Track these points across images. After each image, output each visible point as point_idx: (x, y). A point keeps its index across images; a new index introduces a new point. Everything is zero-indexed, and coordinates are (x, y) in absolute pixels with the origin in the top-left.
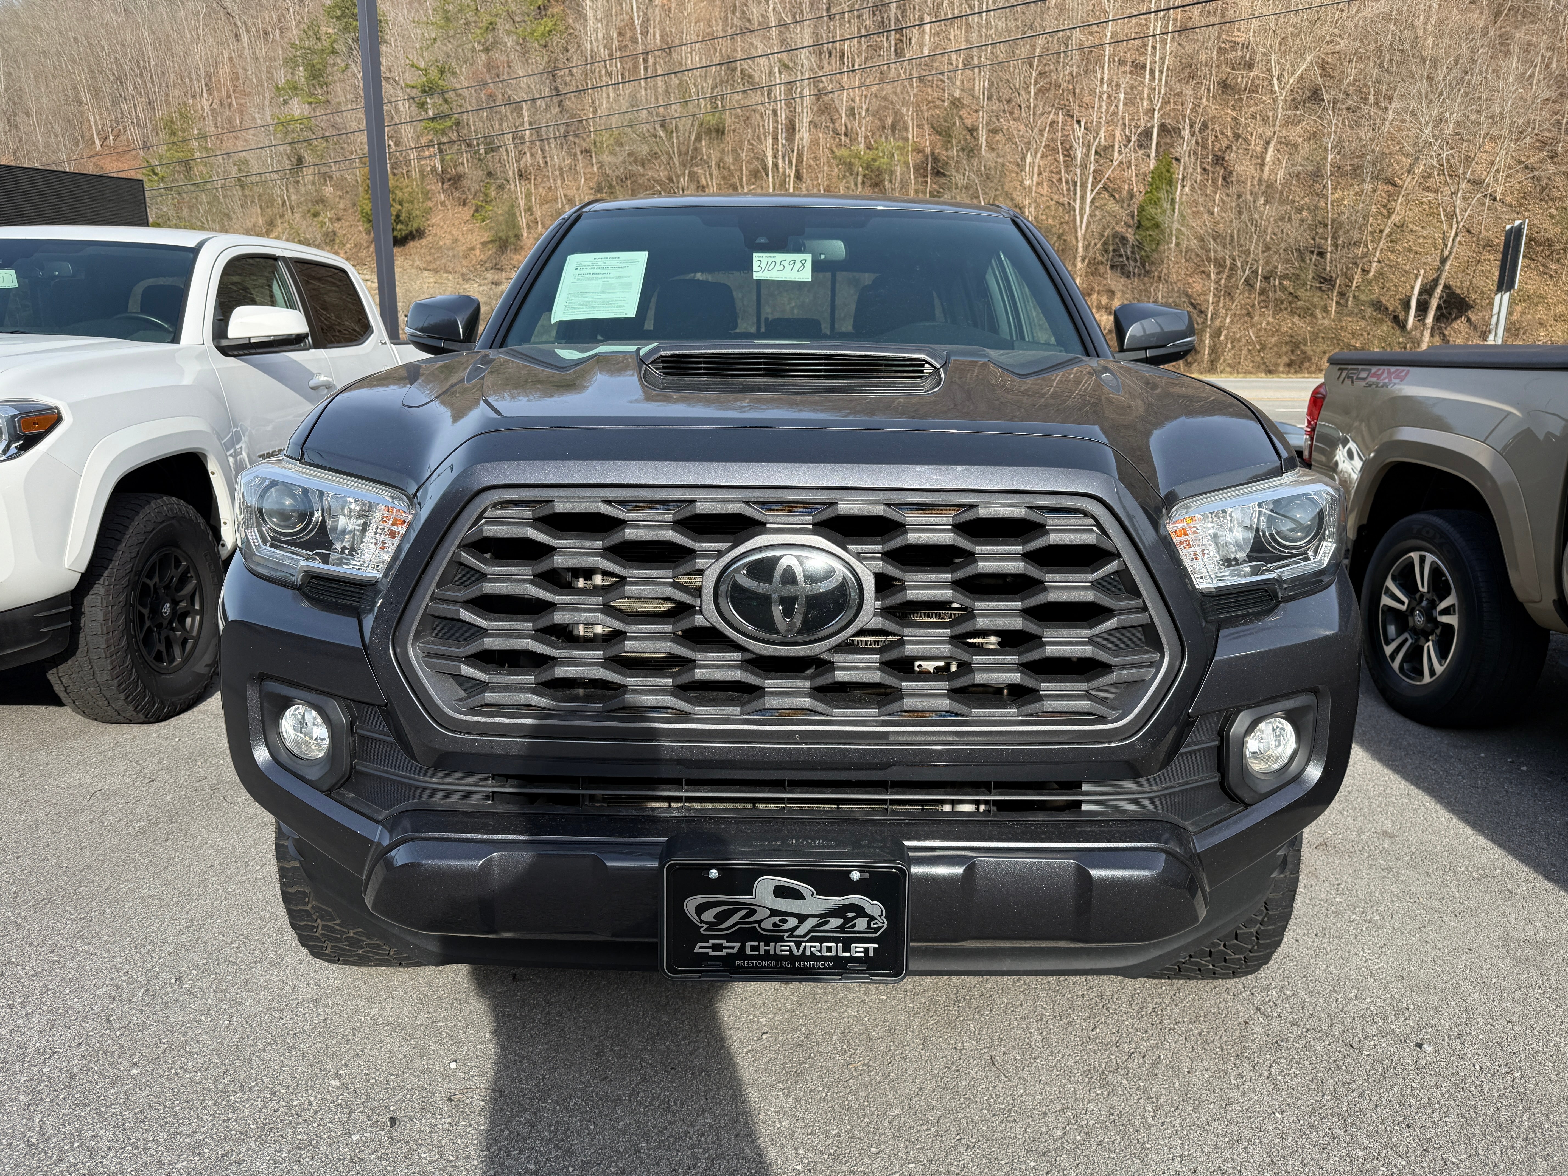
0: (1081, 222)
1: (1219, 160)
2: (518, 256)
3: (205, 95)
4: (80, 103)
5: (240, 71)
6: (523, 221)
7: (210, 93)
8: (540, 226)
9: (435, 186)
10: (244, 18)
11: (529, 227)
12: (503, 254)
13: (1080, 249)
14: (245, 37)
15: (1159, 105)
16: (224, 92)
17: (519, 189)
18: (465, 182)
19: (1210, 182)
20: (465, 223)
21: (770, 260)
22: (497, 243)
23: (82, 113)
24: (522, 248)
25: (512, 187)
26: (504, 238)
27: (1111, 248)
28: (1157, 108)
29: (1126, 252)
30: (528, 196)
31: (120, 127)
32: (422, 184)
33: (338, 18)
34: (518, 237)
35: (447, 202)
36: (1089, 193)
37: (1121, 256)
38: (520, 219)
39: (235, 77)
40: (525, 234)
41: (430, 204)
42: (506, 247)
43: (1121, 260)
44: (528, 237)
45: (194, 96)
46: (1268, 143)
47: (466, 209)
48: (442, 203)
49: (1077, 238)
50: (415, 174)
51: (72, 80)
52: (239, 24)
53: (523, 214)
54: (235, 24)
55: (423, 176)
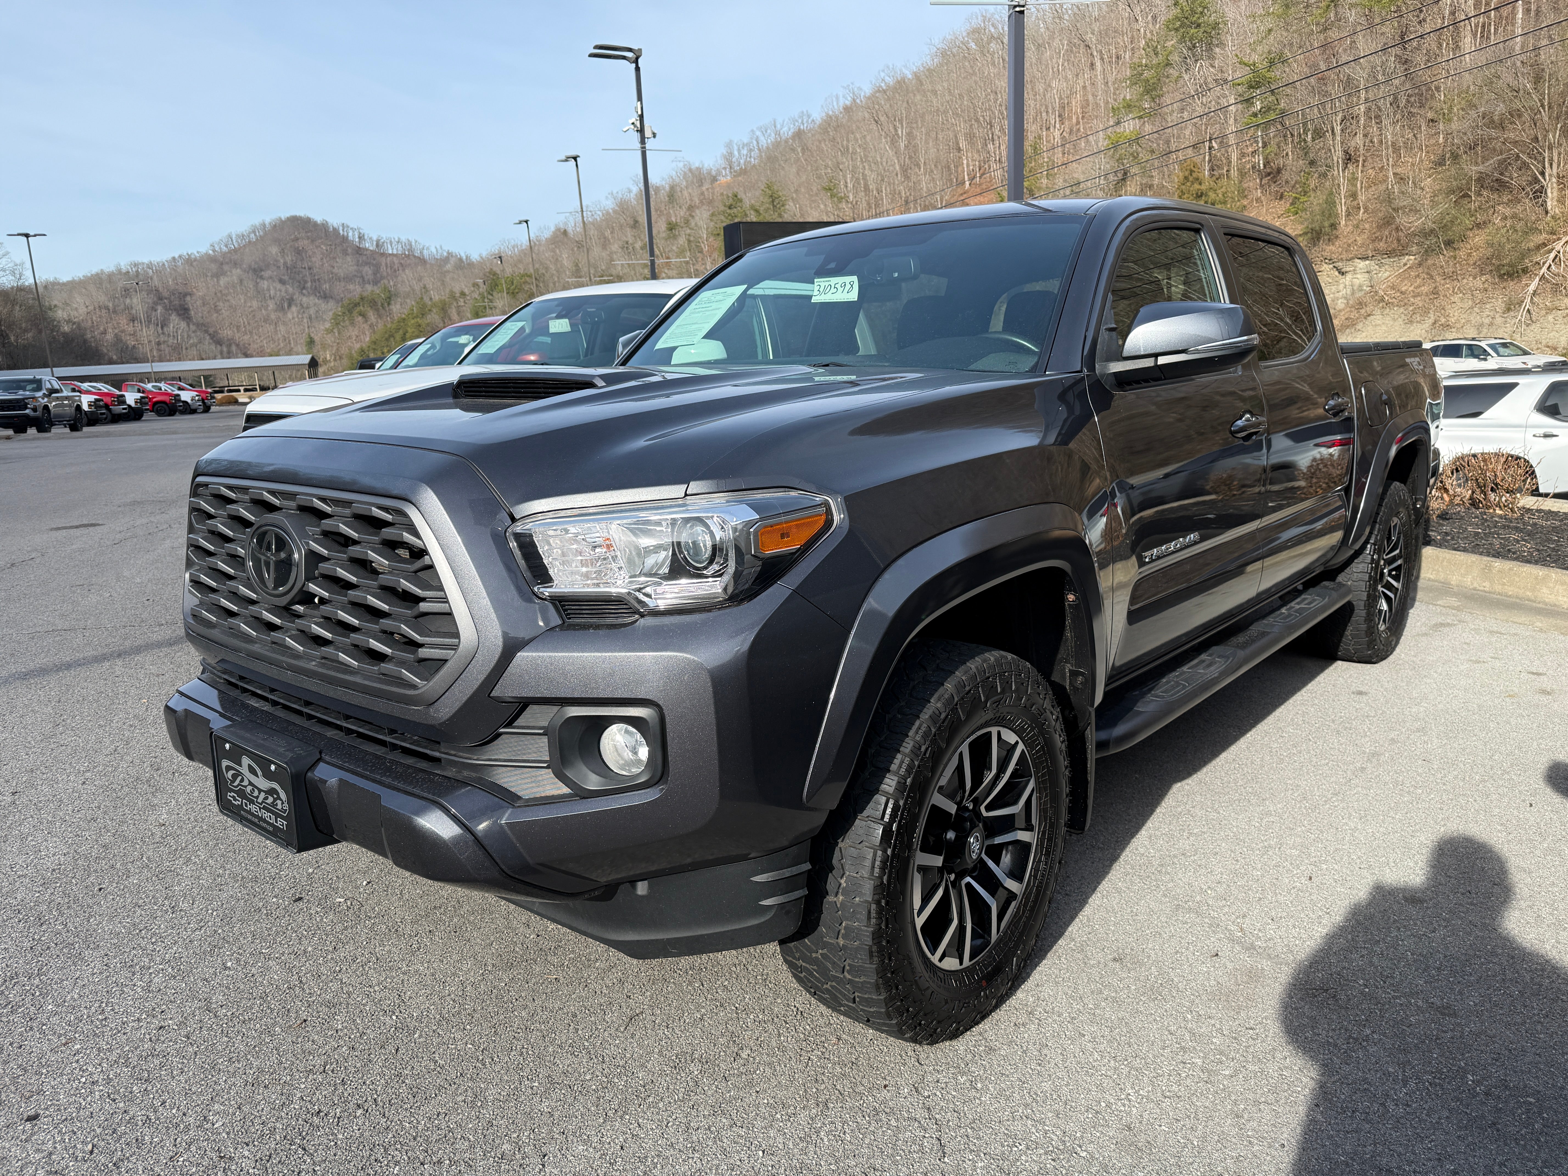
2: (1331, 247)
3: (1058, 126)
4: (959, 150)
5: (1090, 98)
6: (1342, 209)
7: (1062, 122)
8: (1362, 210)
9: (1253, 183)
10: (1099, 47)
11: (1348, 214)
12: (1315, 245)
14: (1098, 64)
16: (1074, 120)
17: (1341, 177)
18: (1285, 175)
20: (1279, 217)
21: (827, 284)
22: (1309, 235)
23: (960, 158)
24: (1337, 237)
25: (1336, 173)
26: (1317, 228)
30: (1353, 180)
31: (986, 166)
32: (1241, 182)
33: (1177, 30)
34: (1333, 226)
35: (1263, 198)
38: (1339, 207)
39: (1085, 104)
40: (1343, 222)
41: (1245, 202)
42: (1318, 239)
44: (1346, 225)
45: (1048, 129)
47: (1282, 202)
48: (1258, 200)
50: (1234, 173)
51: (954, 131)
52: (1095, 53)
53: (1343, 201)
54: (1091, 54)
55: (1242, 174)
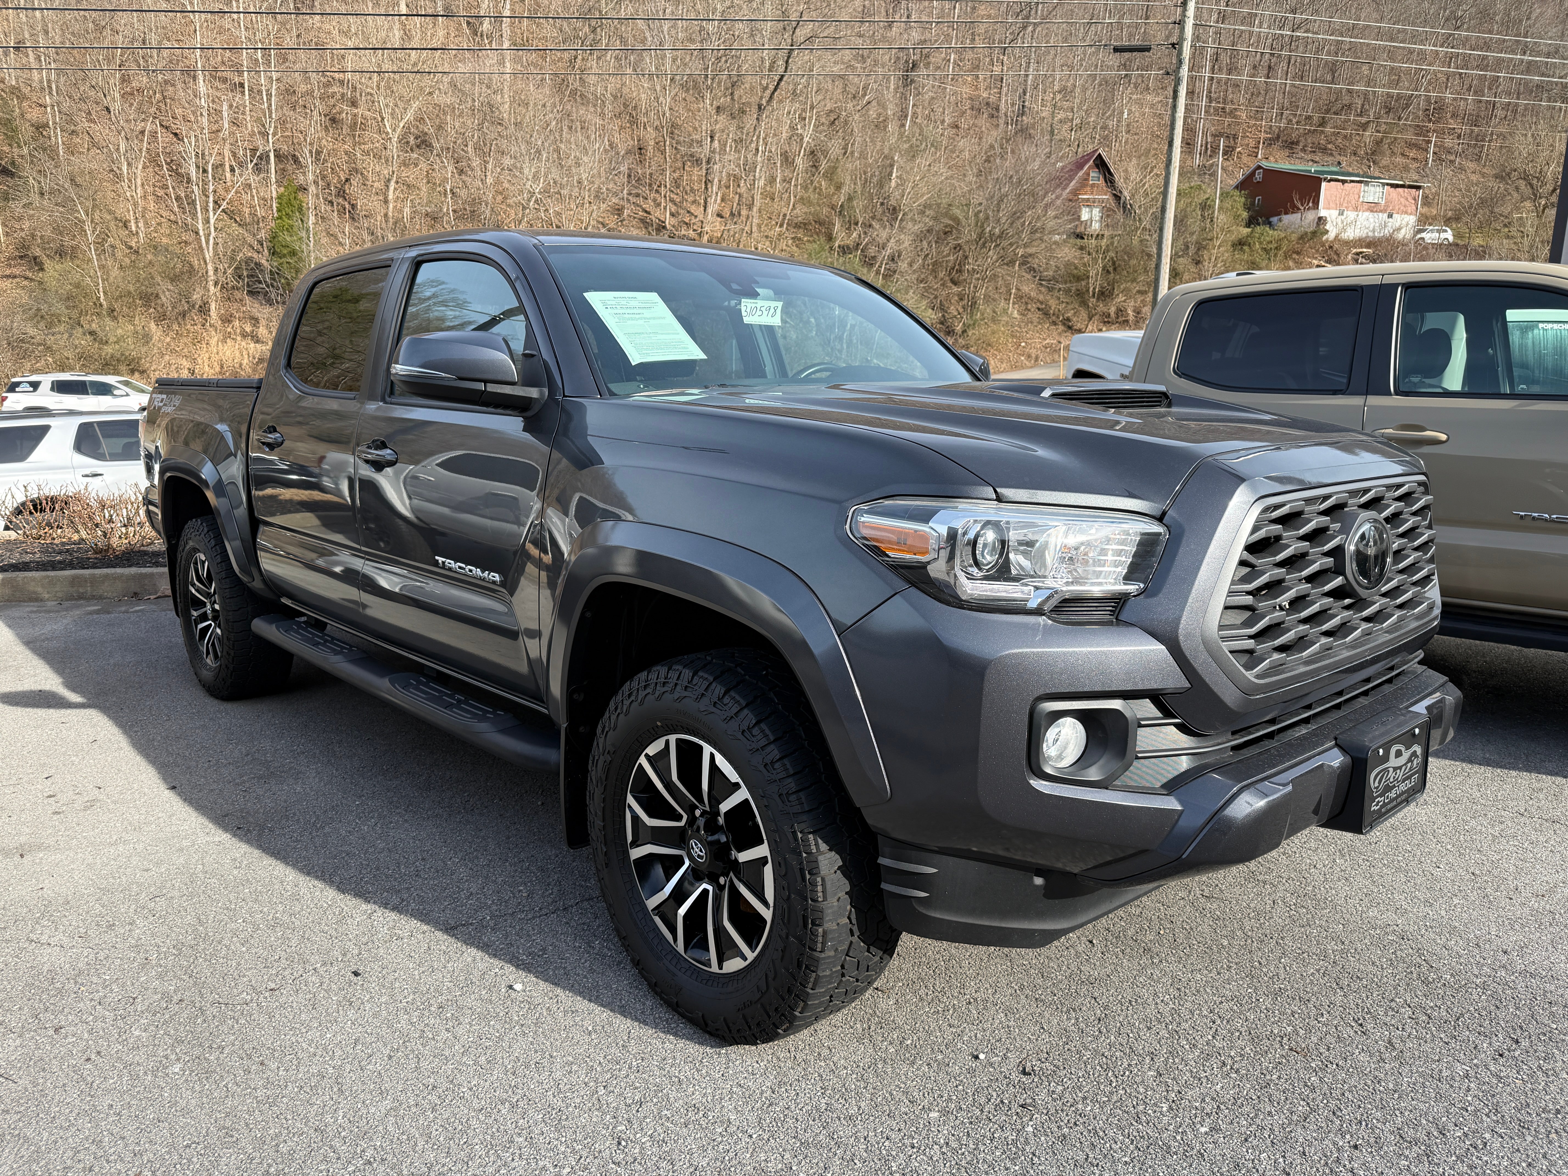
0: (207, 242)
1: (341, 193)
13: (211, 273)
15: (272, 130)
19: (336, 213)
21: (754, 305)
27: (245, 274)
28: (271, 132)
29: (264, 278)
36: (211, 214)
37: (260, 282)
43: (261, 286)
46: (389, 180)
49: (205, 262)
